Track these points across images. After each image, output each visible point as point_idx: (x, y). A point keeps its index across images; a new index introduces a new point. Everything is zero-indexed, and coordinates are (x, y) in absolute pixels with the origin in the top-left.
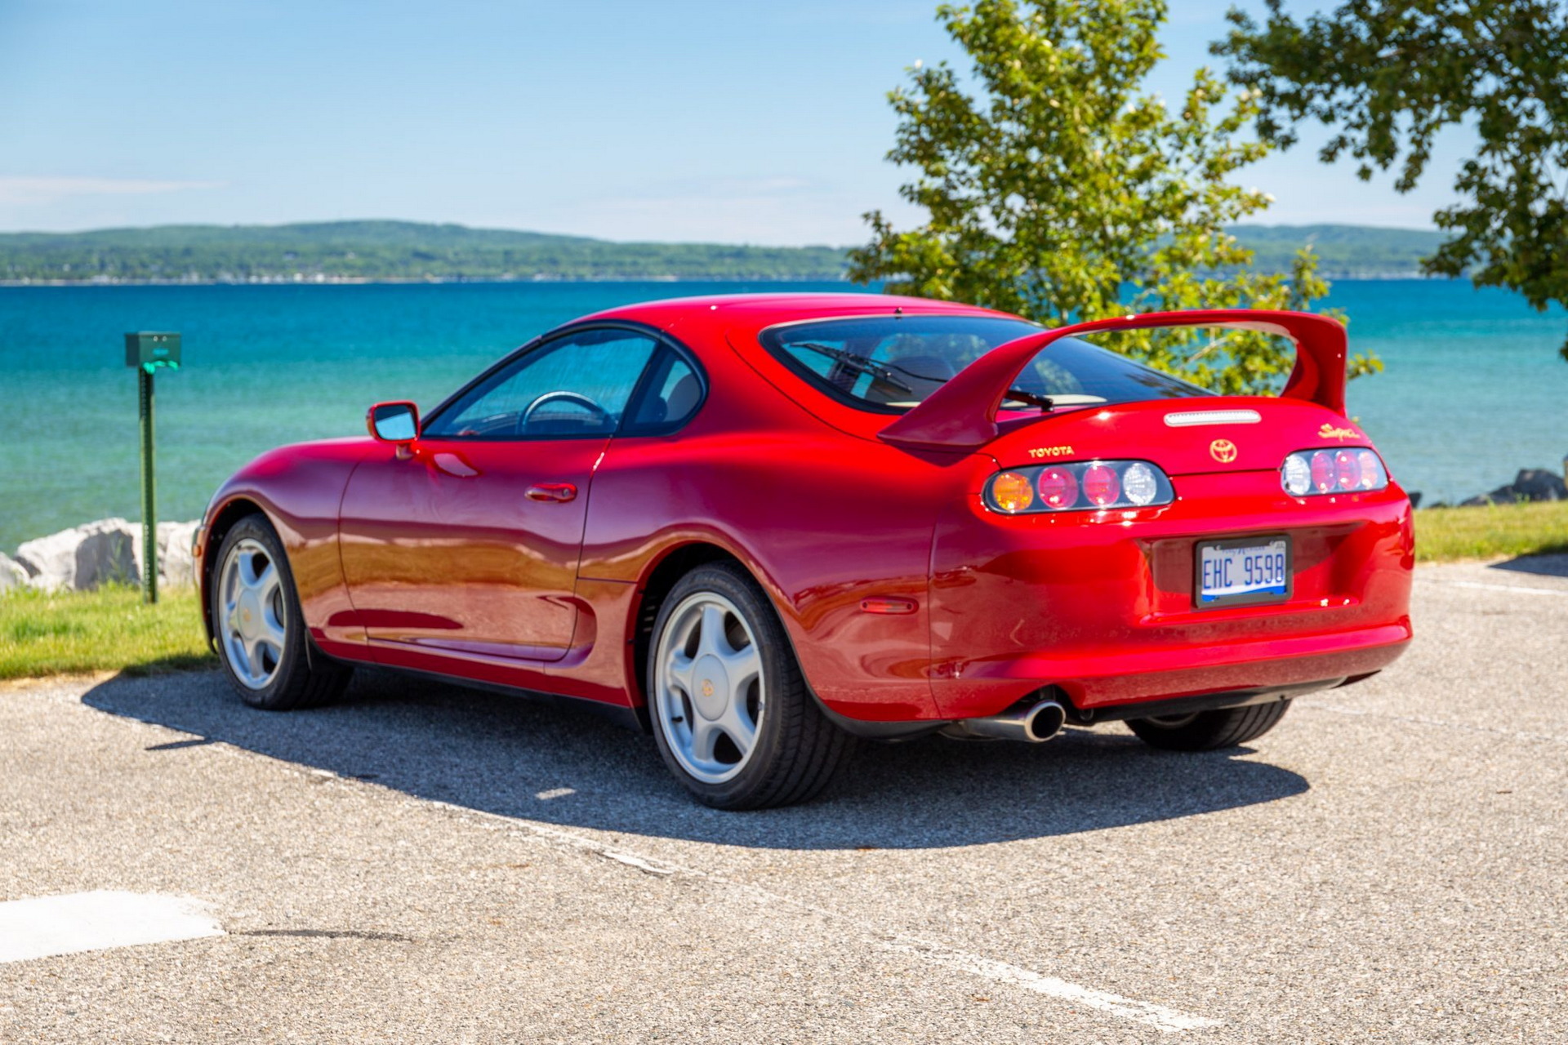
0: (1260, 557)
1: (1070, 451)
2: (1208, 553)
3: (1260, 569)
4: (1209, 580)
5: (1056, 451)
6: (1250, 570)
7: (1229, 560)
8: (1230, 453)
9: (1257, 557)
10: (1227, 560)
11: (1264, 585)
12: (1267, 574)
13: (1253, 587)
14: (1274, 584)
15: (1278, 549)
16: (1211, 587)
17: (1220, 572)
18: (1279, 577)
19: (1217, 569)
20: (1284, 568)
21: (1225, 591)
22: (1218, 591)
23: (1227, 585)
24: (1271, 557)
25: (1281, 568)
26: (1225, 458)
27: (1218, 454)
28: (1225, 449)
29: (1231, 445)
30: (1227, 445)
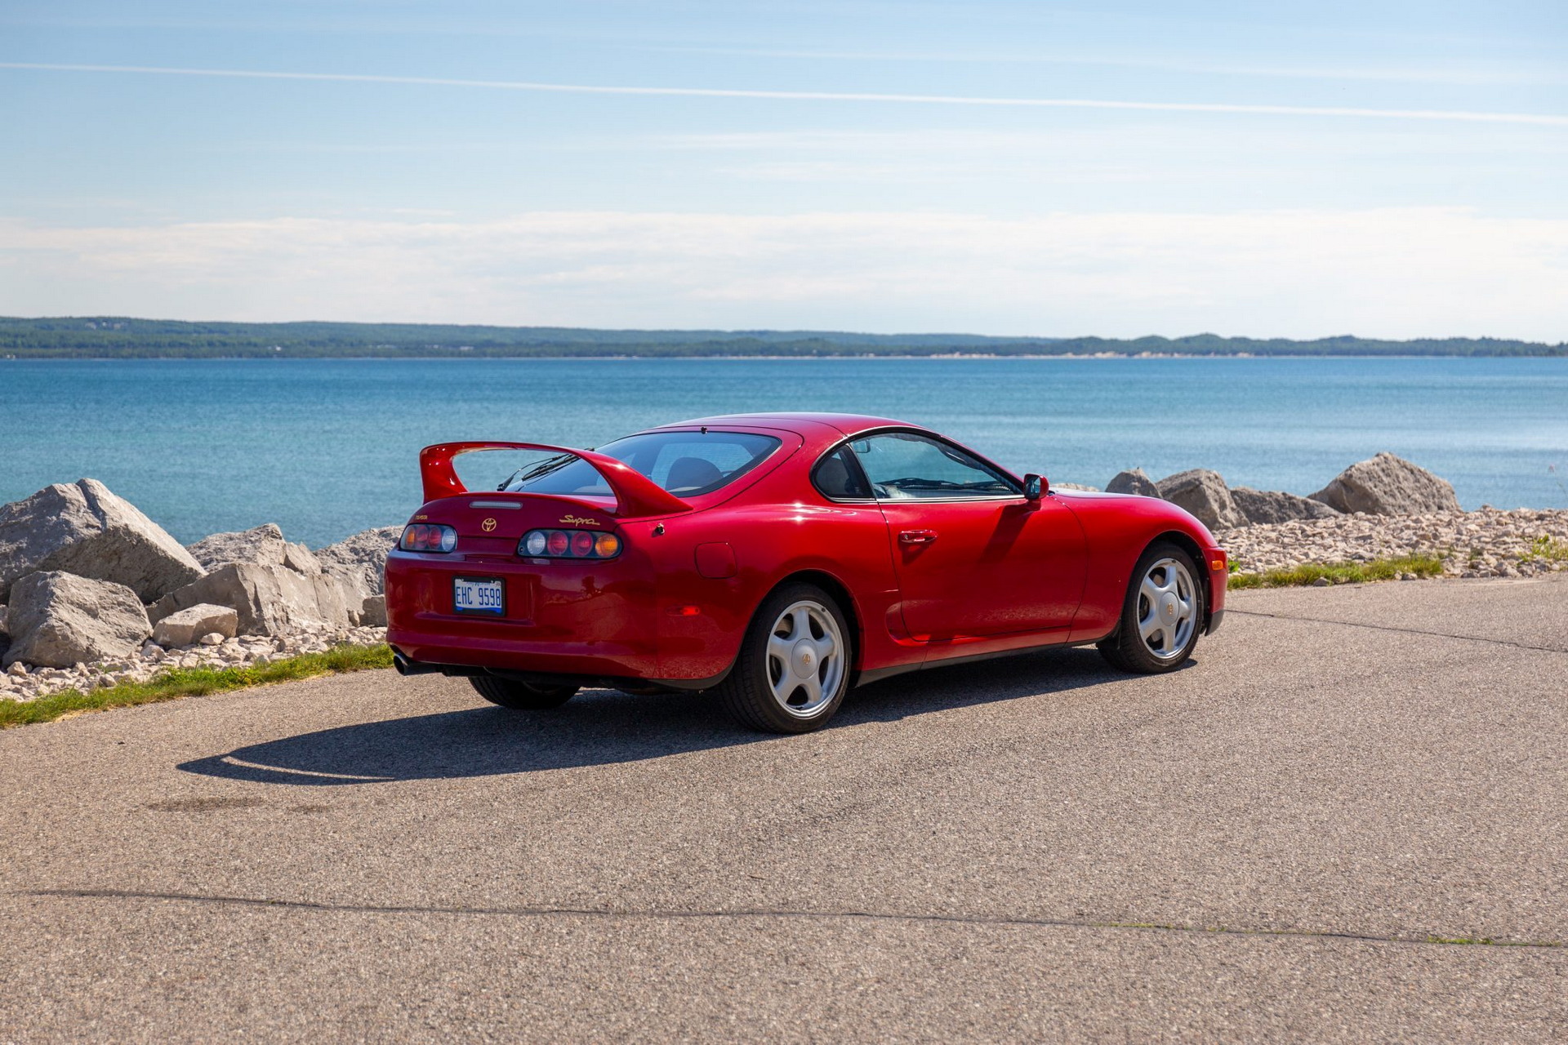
0: (488, 589)
2: (459, 583)
3: (488, 596)
4: (460, 599)
6: (482, 596)
7: (471, 588)
8: (493, 526)
10: (469, 588)
11: (490, 606)
12: (491, 600)
13: (484, 606)
14: (496, 606)
15: (497, 586)
16: (461, 602)
17: (465, 594)
18: (499, 603)
19: (464, 592)
20: (501, 598)
21: (468, 606)
22: (465, 606)
23: (469, 603)
24: (493, 590)
25: (499, 597)
26: (488, 529)
27: (485, 526)
28: (491, 524)
29: (494, 522)
30: (492, 521)
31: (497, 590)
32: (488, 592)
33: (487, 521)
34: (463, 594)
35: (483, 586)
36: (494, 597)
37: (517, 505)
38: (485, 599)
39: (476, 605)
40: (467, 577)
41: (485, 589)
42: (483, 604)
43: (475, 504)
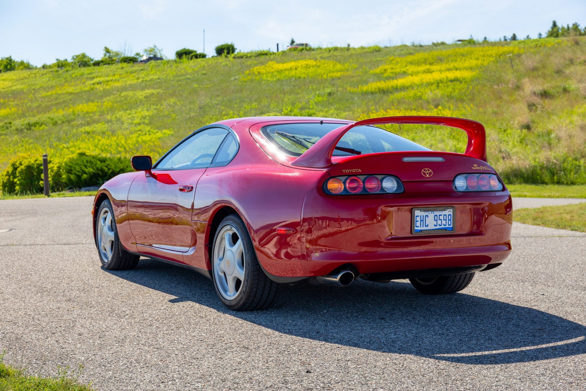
0: (441, 215)
1: (360, 170)
2: (417, 213)
3: (441, 220)
4: (418, 224)
5: (354, 171)
6: (437, 220)
7: (427, 216)
8: (430, 173)
9: (440, 215)
10: (426, 216)
11: (443, 226)
12: (444, 222)
13: (438, 227)
14: (447, 226)
15: (449, 212)
16: (419, 226)
17: (423, 221)
18: (450, 224)
19: (422, 219)
20: (452, 220)
21: (425, 228)
22: (422, 228)
23: (426, 226)
24: (446, 215)
25: (450, 220)
26: (428, 176)
27: (424, 174)
28: (428, 172)
29: (431, 171)
30: (429, 170)
31: (449, 215)
32: (441, 217)
33: (425, 170)
34: (421, 221)
35: (438, 213)
36: (446, 220)
37: (439, 159)
38: (439, 222)
39: (431, 227)
40: (426, 208)
41: (439, 215)
42: (437, 226)
43: (406, 159)
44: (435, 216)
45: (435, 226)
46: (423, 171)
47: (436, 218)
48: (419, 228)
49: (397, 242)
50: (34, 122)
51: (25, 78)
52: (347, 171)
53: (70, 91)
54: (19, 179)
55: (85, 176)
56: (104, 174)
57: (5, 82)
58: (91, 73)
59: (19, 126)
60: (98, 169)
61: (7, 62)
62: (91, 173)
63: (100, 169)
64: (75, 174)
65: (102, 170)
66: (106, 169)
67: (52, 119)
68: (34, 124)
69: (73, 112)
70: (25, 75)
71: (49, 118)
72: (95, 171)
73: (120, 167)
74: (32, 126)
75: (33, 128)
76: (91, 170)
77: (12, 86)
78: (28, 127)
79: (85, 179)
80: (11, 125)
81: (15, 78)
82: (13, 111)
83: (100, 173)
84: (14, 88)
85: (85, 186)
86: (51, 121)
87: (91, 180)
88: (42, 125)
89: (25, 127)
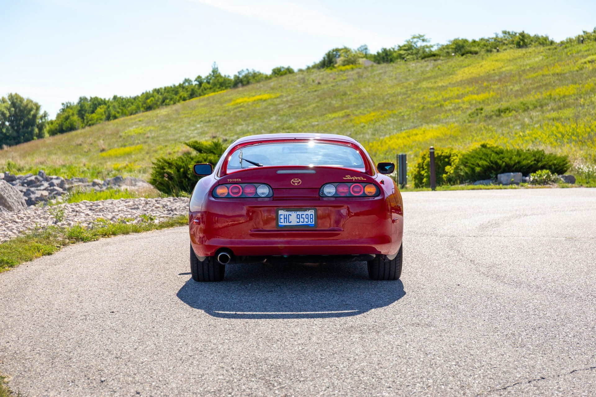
0: (304, 214)
1: (241, 180)
3: (303, 218)
4: (282, 221)
6: (299, 218)
8: (299, 183)
10: (289, 215)
11: (305, 223)
12: (306, 220)
13: (301, 223)
14: (309, 223)
15: (311, 212)
16: (282, 222)
17: (286, 218)
18: (312, 221)
19: (285, 217)
20: (314, 218)
21: (288, 224)
22: (285, 224)
23: (289, 222)
24: (308, 215)
25: (312, 218)
26: (296, 184)
27: (294, 183)
28: (297, 181)
29: (300, 180)
30: (298, 180)
31: (311, 215)
32: (304, 216)
33: (294, 180)
34: (284, 218)
35: (300, 213)
36: (308, 218)
38: (302, 220)
39: (294, 223)
40: (288, 209)
41: (302, 215)
42: (299, 222)
43: (280, 172)
44: (297, 215)
45: (298, 222)
46: (292, 180)
47: (298, 217)
48: (283, 224)
49: (261, 234)
50: (505, 108)
51: (520, 57)
52: (231, 180)
53: (558, 71)
54: (426, 172)
55: (478, 169)
56: (498, 167)
57: (497, 63)
58: (589, 50)
59: (489, 112)
60: (492, 162)
61: (520, 38)
62: (485, 166)
63: (494, 162)
64: (469, 167)
65: (496, 163)
66: (500, 162)
67: (524, 105)
68: (505, 110)
69: (550, 95)
70: (520, 54)
71: (522, 103)
72: (488, 164)
73: (515, 161)
74: (502, 112)
75: (502, 114)
76: (485, 163)
77: (502, 67)
78: (497, 113)
79: (479, 172)
80: (482, 111)
81: (508, 58)
82: (491, 96)
83: (494, 166)
84: (504, 69)
85: (479, 180)
86: (522, 106)
87: (485, 173)
88: (512, 110)
89: (495, 114)
